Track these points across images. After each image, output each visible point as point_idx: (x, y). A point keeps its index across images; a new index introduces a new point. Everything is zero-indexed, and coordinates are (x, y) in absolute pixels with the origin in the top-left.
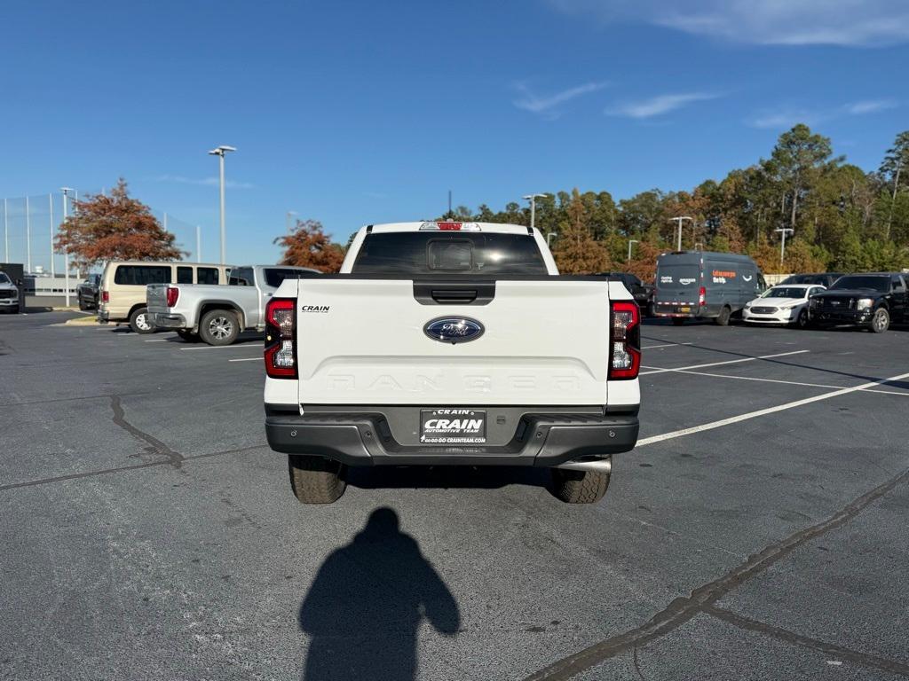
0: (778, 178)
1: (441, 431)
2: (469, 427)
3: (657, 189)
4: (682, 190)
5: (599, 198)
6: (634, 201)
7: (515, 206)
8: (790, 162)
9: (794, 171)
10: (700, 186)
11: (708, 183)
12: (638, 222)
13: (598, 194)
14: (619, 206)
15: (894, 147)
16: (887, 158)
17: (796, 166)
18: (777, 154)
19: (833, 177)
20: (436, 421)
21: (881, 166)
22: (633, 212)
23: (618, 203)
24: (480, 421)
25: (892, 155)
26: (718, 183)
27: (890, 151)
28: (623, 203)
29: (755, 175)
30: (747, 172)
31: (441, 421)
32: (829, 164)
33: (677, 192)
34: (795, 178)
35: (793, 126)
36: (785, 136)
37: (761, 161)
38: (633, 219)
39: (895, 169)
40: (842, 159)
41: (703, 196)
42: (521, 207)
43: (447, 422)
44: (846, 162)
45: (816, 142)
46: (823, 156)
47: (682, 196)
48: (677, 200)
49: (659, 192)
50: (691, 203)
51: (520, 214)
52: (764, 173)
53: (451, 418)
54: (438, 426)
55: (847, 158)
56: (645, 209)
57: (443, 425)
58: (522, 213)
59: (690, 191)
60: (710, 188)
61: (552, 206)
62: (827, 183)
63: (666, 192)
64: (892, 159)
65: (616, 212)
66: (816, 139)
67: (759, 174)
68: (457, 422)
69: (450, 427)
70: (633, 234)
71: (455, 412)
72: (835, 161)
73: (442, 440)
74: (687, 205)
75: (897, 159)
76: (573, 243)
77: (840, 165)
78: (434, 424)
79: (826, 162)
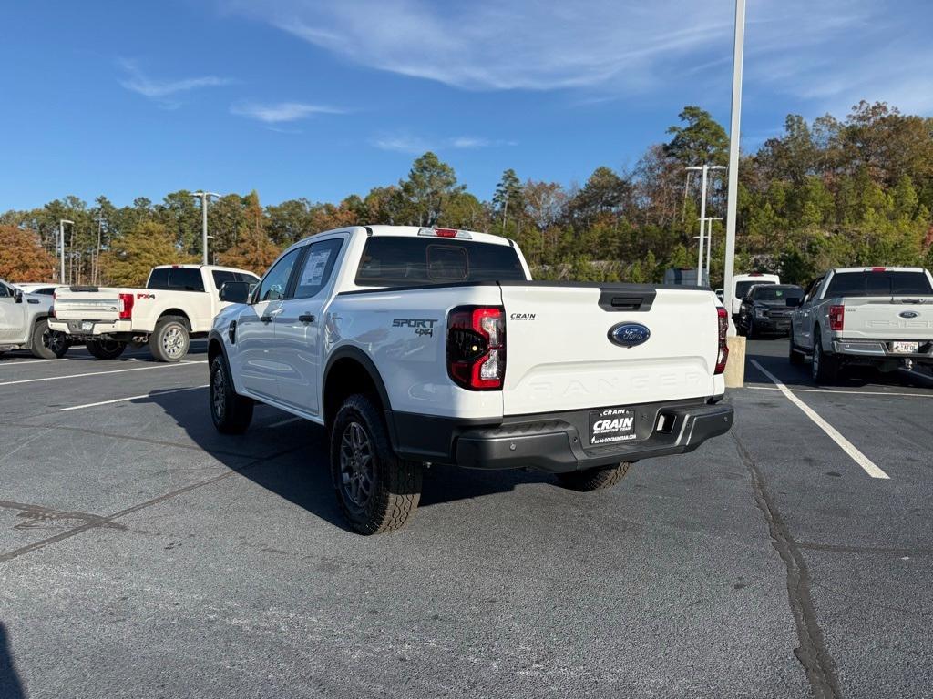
0: (414, 200)
1: (605, 431)
2: (625, 425)
3: (304, 199)
4: (328, 202)
5: (246, 201)
6: (282, 209)
7: (145, 201)
8: (425, 186)
9: (428, 195)
10: (346, 200)
11: (353, 198)
12: (287, 230)
13: (243, 197)
14: (266, 212)
15: (502, 182)
16: (498, 191)
17: (429, 190)
18: (413, 177)
19: (458, 203)
20: (601, 422)
21: (494, 197)
22: (281, 220)
23: (265, 209)
24: (632, 419)
25: (502, 189)
26: (362, 199)
27: (499, 185)
28: (270, 209)
29: (396, 195)
30: (387, 191)
31: (605, 421)
32: (455, 191)
33: (324, 204)
34: (428, 201)
35: (425, 153)
36: (419, 161)
37: (401, 182)
38: (282, 227)
39: (504, 201)
40: (464, 188)
41: (350, 210)
42: (154, 203)
43: (609, 422)
44: (466, 191)
45: (444, 171)
46: (449, 184)
47: (328, 207)
48: (324, 211)
49: (308, 202)
50: (339, 215)
51: (152, 211)
52: (403, 194)
53: (612, 418)
54: (603, 427)
55: (468, 186)
56: (294, 218)
57: (606, 424)
58: (154, 210)
59: (337, 204)
60: (355, 203)
61: (192, 205)
62: (454, 208)
63: (314, 203)
64: (501, 192)
65: (265, 218)
66: (443, 168)
67: (399, 194)
68: (616, 421)
69: (612, 426)
70: (283, 242)
71: (615, 412)
72: (459, 188)
73: (607, 440)
74: (336, 218)
75: (505, 192)
76: (254, 248)
77: (462, 192)
78: (600, 425)
79: (452, 190)
